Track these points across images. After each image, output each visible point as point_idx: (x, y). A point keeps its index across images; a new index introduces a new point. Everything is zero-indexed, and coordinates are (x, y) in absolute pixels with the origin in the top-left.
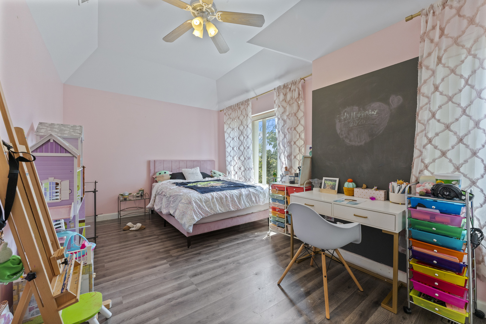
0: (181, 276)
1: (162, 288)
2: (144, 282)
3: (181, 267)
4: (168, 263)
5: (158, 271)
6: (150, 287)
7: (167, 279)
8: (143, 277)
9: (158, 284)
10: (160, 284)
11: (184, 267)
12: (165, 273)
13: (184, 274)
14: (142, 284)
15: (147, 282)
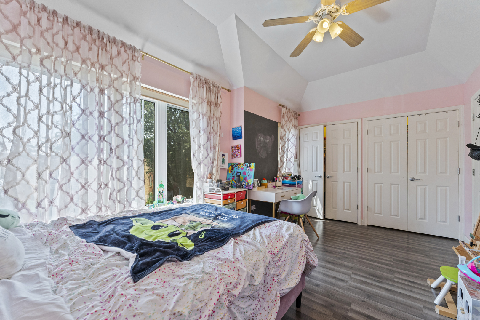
0: (353, 287)
1: (379, 292)
2: (394, 309)
3: (342, 293)
4: (349, 309)
5: (370, 309)
6: (389, 300)
7: (368, 294)
8: (392, 315)
9: (380, 297)
10: (378, 296)
11: (340, 292)
12: (365, 301)
13: (349, 287)
14: (397, 309)
15: (390, 307)
